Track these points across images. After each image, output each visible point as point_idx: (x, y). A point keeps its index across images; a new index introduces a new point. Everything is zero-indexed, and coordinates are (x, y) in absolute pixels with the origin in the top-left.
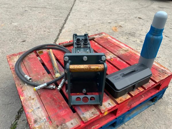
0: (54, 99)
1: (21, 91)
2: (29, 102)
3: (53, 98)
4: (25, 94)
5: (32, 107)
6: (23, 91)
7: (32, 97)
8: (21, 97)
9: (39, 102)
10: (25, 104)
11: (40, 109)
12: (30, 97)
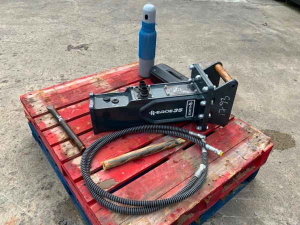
0: (219, 141)
1: (221, 179)
2: (233, 164)
3: (217, 142)
4: (224, 173)
5: (239, 158)
6: (220, 177)
7: (225, 163)
8: (231, 176)
9: (229, 154)
10: (238, 167)
11: (238, 150)
12: (226, 165)
